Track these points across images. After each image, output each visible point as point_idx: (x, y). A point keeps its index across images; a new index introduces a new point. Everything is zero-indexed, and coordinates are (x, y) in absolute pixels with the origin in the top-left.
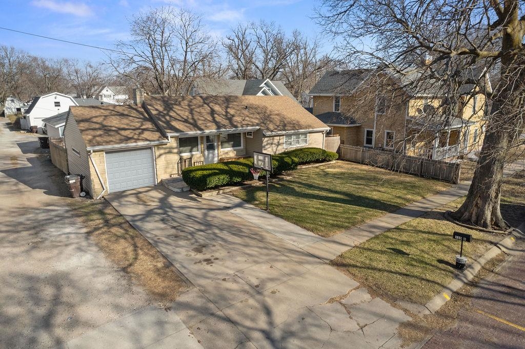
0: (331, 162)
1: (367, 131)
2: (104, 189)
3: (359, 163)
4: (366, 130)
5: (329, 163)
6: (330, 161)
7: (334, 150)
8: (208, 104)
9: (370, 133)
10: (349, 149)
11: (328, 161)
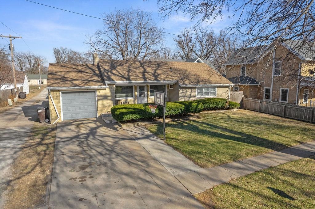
0: (234, 110)
1: (266, 89)
2: (58, 118)
3: (258, 112)
4: (264, 88)
5: (233, 110)
6: (232, 108)
7: (238, 102)
8: (143, 67)
9: (268, 91)
10: (250, 101)
11: (232, 109)
